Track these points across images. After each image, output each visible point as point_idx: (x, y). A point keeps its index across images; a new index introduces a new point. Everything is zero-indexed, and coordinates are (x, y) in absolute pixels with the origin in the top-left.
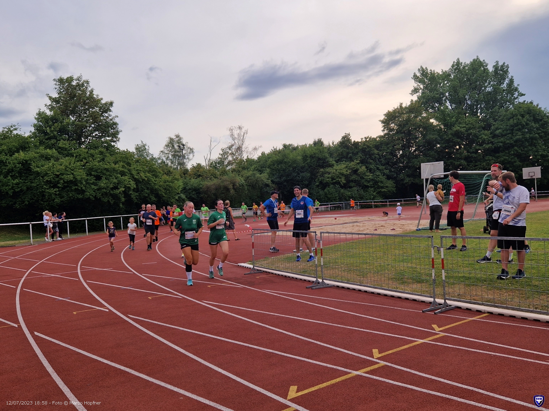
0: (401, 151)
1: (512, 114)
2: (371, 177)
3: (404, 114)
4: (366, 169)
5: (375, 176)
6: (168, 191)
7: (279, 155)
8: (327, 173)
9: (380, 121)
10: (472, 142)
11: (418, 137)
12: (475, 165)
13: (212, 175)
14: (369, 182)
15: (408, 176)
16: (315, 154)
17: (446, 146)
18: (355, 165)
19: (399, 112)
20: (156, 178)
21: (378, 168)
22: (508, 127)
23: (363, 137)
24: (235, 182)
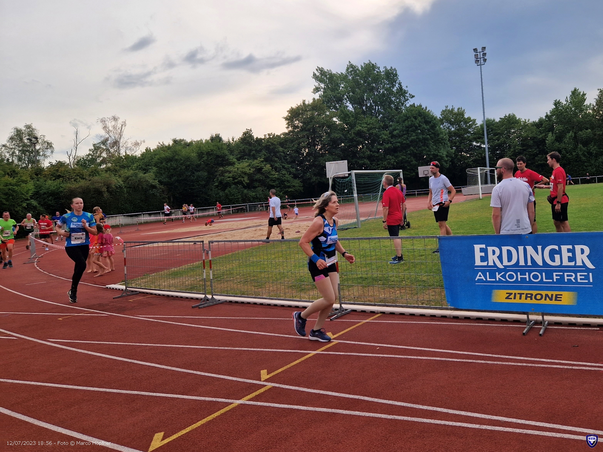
0: (307, 149)
1: (406, 115)
2: (276, 176)
3: (307, 111)
4: (271, 168)
5: (281, 175)
7: (169, 151)
8: (228, 172)
9: (285, 118)
11: (323, 136)
12: (377, 164)
13: (78, 175)
14: (274, 181)
15: (315, 175)
16: (212, 151)
17: (350, 145)
18: (258, 163)
19: (302, 110)
21: (283, 167)
23: (267, 134)
24: (110, 184)
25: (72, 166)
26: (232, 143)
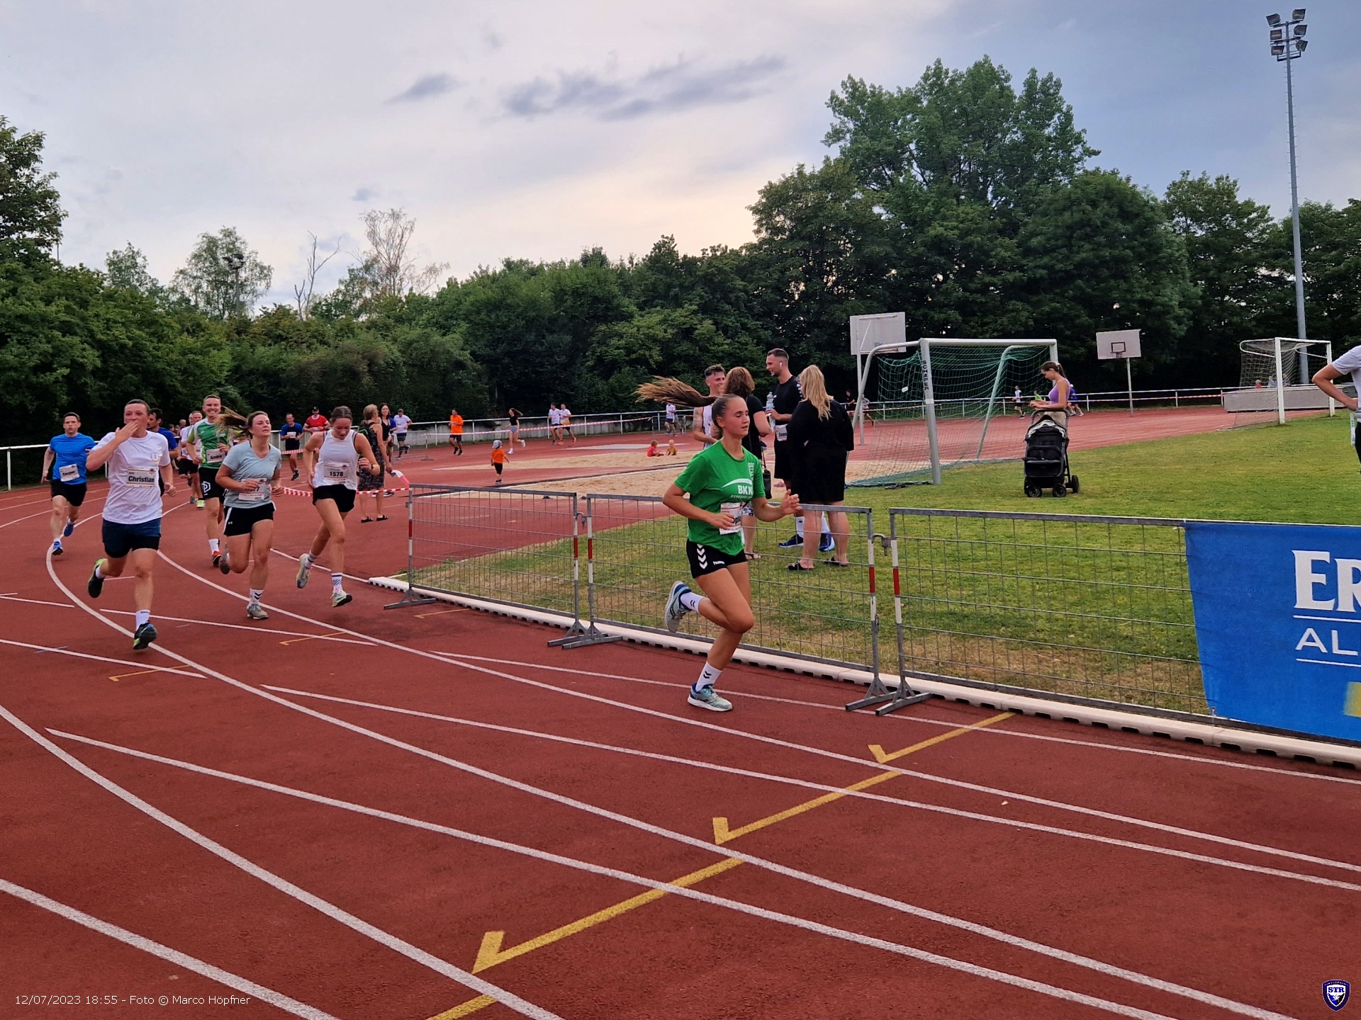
0: (803, 284)
1: (1070, 198)
2: (726, 347)
3: (808, 191)
4: (714, 327)
5: (737, 346)
6: (190, 378)
7: (494, 286)
8: (616, 335)
9: (752, 209)
10: (973, 265)
11: (844, 251)
12: (982, 323)
13: (315, 337)
15: (819, 348)
16: (584, 286)
17: (912, 274)
18: (686, 317)
19: (795, 188)
20: (159, 341)
21: (744, 326)
22: (1059, 231)
23: (708, 248)
24: (375, 356)
25: (304, 317)
26: (629, 268)
